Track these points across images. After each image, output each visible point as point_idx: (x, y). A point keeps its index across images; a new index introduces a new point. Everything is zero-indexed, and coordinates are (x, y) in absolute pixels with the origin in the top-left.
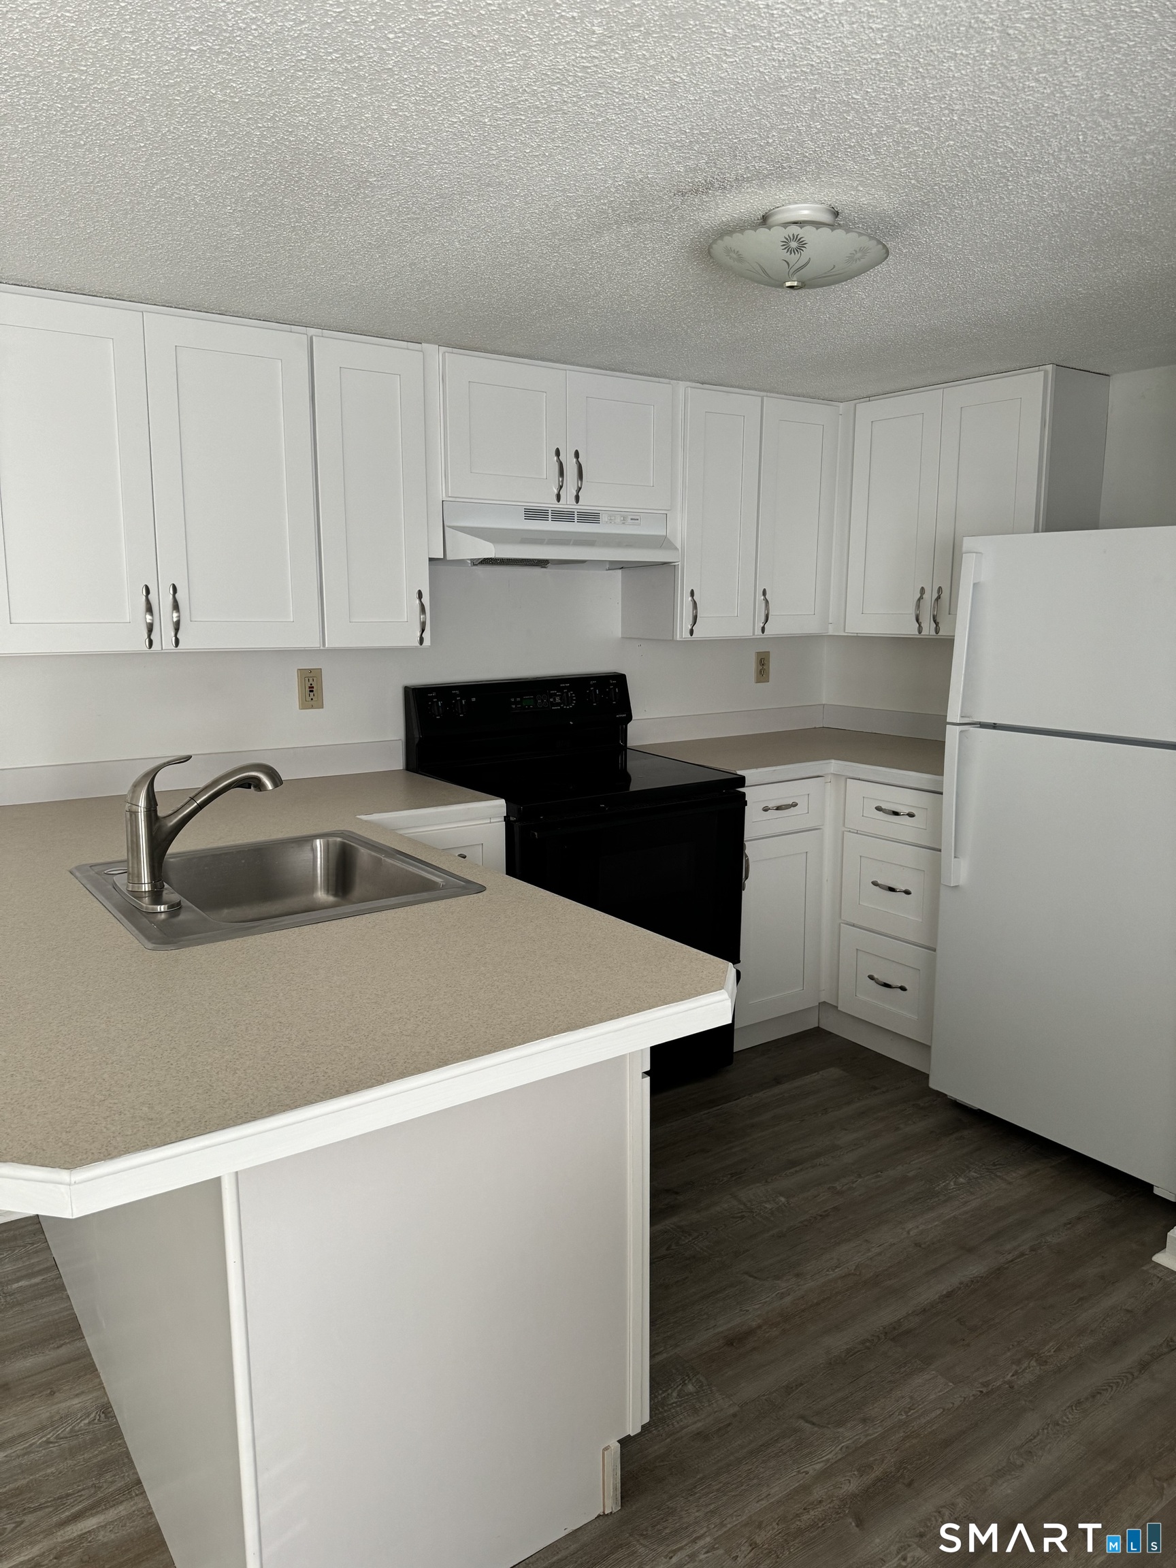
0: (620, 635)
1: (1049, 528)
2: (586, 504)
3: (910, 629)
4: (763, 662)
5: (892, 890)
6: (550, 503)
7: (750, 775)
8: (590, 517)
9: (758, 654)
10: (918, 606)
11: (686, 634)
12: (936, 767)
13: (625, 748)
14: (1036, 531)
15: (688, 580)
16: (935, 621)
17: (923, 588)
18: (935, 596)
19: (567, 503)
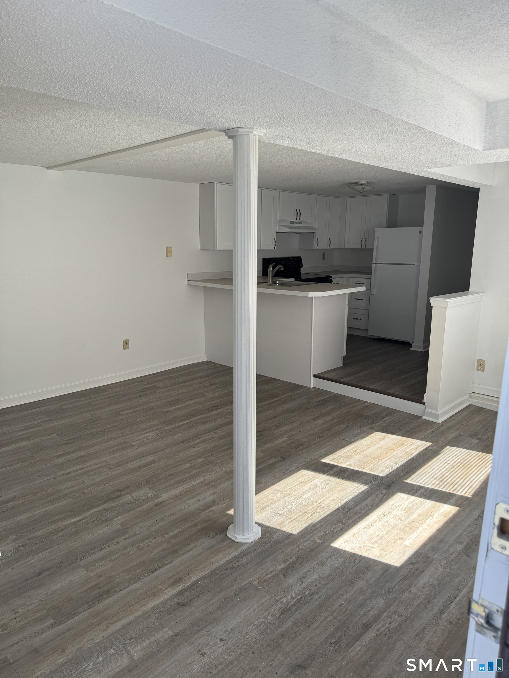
0: (298, 248)
1: (389, 227)
2: (301, 220)
3: (360, 247)
4: (324, 254)
5: (358, 299)
6: (295, 220)
7: (333, 276)
8: (300, 223)
9: (323, 253)
10: (361, 242)
11: (316, 248)
12: (370, 273)
13: (301, 273)
14: (386, 227)
15: (317, 236)
16: (365, 245)
17: (362, 238)
18: (365, 239)
19: (298, 220)
